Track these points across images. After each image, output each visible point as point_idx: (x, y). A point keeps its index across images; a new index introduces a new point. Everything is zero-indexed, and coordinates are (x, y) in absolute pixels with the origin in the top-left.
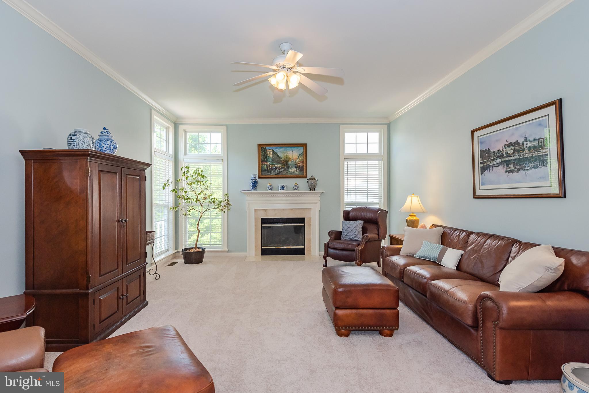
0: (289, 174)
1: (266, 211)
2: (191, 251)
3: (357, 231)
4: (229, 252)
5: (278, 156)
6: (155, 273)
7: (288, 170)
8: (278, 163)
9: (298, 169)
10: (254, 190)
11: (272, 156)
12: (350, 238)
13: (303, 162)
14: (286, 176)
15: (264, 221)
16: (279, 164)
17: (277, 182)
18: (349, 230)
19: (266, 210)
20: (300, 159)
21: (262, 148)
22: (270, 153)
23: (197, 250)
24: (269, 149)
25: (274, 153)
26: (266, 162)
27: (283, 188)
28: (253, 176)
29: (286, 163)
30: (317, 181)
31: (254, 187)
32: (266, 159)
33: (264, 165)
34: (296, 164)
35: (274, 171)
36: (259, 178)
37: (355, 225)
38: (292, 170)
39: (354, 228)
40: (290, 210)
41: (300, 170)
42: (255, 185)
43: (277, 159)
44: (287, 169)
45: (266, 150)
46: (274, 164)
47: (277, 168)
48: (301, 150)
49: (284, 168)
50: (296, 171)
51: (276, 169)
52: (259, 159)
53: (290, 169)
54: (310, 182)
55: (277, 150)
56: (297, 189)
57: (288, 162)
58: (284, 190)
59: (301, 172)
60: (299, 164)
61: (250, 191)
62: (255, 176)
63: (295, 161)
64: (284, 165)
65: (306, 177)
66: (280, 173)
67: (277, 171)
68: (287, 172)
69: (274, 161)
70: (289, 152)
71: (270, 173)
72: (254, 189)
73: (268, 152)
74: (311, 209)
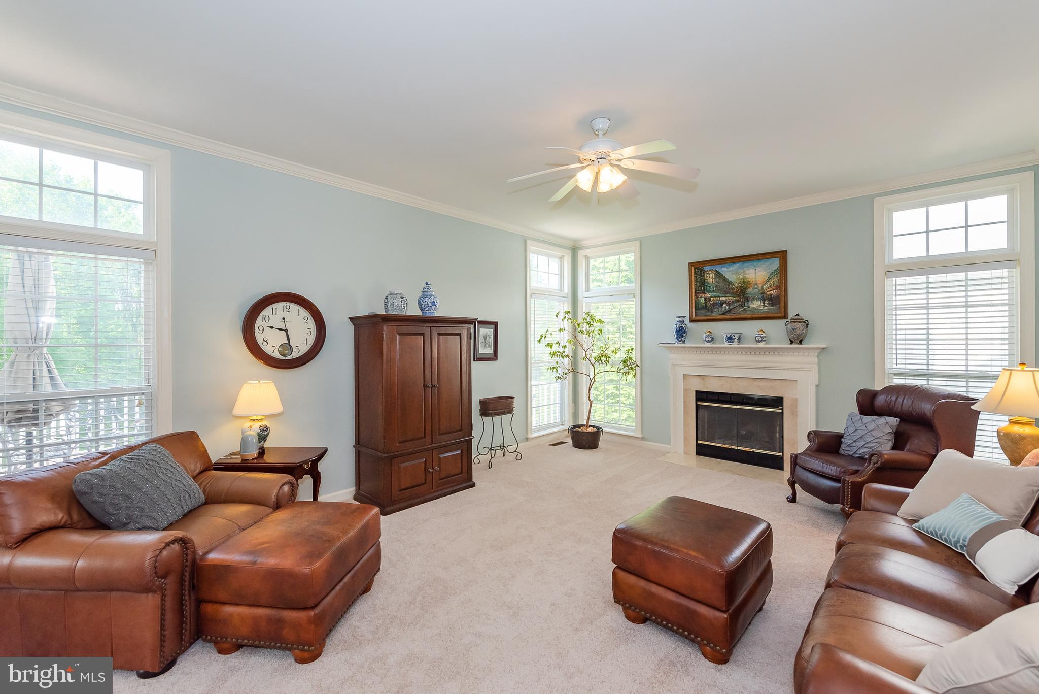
0: (748, 313)
1: (703, 379)
2: (581, 430)
3: (876, 440)
4: (644, 441)
5: (725, 279)
6: (515, 451)
7: (746, 305)
8: (725, 293)
9: (767, 302)
10: (680, 343)
11: (714, 282)
12: (857, 452)
13: (778, 287)
14: (742, 316)
15: (701, 396)
16: (728, 295)
17: (723, 329)
18: (857, 435)
19: (705, 377)
20: (772, 281)
21: (697, 269)
22: (711, 277)
23: (590, 429)
24: (710, 270)
25: (719, 275)
26: (704, 293)
27: (730, 339)
28: (678, 319)
29: (742, 292)
30: (807, 325)
31: (680, 338)
32: (704, 288)
33: (700, 299)
34: (763, 293)
35: (718, 308)
36: (692, 321)
37: (871, 427)
38: (756, 304)
39: (870, 432)
40: (751, 380)
41: (772, 304)
42: (681, 333)
43: (725, 285)
44: (744, 302)
45: (704, 273)
46: (719, 295)
47: (723, 303)
48: (775, 263)
49: (739, 302)
50: (764, 306)
51: (721, 304)
52: (692, 289)
53: (750, 303)
54: (789, 326)
55: (723, 269)
56: (762, 340)
57: (746, 289)
58: (732, 342)
59: (774, 307)
60: (769, 293)
61: (672, 344)
62: (682, 318)
63: (760, 286)
64: (739, 296)
65: (785, 317)
66: (730, 311)
67: (724, 309)
68: (744, 309)
69: (718, 289)
70: (747, 272)
71: (712, 312)
72: (679, 341)
73: (708, 275)
74: (796, 381)
